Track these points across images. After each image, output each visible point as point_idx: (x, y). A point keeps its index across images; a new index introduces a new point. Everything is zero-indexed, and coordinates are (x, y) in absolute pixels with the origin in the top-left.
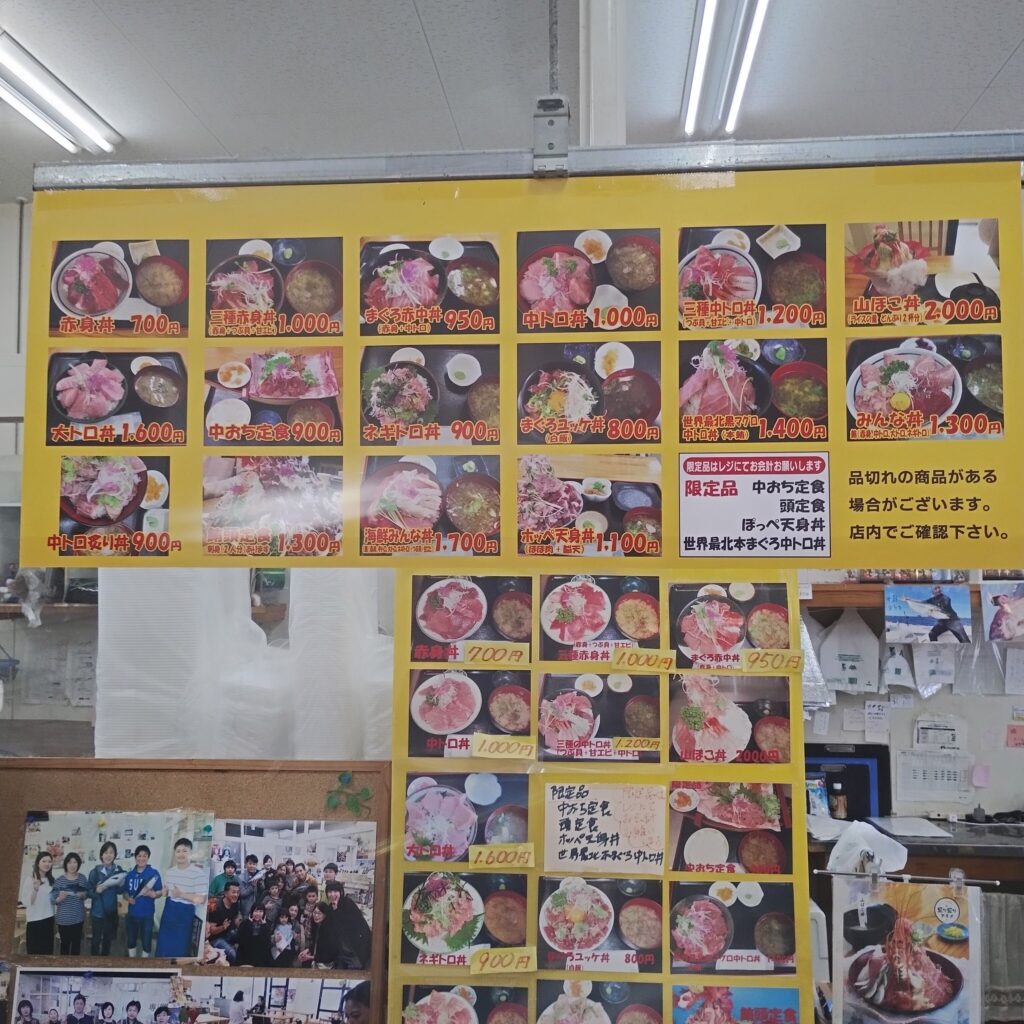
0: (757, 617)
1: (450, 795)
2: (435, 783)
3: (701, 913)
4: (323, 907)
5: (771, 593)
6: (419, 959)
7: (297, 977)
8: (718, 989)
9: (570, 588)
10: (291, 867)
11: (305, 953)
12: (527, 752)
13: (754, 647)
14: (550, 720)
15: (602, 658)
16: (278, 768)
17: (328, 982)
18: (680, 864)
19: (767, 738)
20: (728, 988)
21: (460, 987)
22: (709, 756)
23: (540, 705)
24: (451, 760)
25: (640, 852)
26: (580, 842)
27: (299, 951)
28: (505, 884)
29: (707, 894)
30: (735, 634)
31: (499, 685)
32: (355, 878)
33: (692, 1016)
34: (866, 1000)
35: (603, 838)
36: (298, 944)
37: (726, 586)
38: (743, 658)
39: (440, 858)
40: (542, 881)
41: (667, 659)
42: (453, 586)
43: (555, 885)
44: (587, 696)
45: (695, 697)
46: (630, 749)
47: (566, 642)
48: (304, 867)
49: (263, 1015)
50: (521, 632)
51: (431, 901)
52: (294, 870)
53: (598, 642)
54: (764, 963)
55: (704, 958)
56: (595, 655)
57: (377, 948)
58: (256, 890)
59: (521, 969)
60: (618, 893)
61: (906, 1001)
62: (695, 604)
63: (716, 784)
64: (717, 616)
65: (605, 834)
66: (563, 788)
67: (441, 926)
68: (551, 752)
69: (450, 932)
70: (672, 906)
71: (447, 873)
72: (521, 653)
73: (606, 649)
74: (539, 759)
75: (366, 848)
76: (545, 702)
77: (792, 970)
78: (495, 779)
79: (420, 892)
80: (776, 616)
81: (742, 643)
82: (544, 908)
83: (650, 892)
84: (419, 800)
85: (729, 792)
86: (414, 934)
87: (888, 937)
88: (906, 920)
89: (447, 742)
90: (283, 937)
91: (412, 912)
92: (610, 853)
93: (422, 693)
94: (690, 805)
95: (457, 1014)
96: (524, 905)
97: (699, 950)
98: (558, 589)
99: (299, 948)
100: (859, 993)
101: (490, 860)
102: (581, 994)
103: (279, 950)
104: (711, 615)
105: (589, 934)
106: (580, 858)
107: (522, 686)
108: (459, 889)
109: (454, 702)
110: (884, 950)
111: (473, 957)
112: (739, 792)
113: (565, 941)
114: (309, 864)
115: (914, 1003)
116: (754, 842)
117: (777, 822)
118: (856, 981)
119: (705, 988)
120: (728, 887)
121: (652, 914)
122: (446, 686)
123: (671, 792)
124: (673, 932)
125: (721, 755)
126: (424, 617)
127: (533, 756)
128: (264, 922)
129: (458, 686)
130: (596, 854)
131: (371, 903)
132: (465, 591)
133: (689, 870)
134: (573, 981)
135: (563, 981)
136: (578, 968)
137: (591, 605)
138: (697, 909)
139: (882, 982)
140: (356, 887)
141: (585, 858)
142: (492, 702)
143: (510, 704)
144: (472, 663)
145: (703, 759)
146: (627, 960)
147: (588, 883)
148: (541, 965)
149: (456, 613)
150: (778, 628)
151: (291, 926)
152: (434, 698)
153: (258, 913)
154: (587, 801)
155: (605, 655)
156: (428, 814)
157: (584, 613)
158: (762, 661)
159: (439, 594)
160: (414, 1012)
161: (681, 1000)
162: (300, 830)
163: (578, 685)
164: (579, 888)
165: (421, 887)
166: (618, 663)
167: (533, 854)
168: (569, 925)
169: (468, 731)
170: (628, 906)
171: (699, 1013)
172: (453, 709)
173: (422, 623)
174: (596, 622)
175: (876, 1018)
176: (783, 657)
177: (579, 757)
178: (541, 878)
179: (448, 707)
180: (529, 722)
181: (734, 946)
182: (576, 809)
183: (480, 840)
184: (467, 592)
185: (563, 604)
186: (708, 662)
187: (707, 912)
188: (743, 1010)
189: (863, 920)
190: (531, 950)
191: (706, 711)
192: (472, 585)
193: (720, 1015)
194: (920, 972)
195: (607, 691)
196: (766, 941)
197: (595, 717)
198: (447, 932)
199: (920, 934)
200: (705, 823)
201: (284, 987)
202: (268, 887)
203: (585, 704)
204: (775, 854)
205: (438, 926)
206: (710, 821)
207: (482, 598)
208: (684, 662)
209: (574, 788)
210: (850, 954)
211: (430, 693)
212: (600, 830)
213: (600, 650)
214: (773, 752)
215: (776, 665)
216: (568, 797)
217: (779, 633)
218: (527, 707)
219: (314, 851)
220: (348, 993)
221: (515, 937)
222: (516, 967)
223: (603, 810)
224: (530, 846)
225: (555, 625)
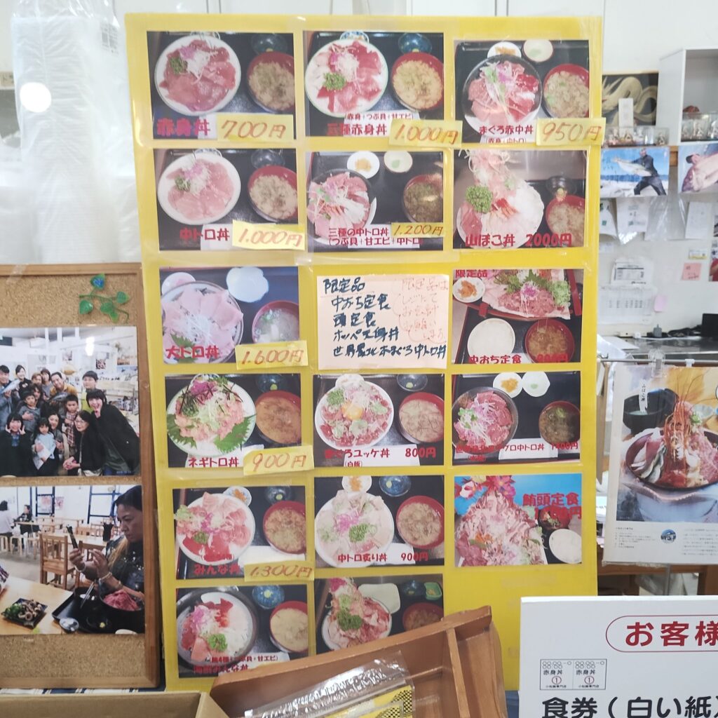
0: (554, 81)
1: (210, 292)
2: (193, 279)
3: (485, 405)
4: (85, 415)
5: (571, 51)
6: (188, 463)
7: (63, 484)
8: (501, 477)
9: (339, 47)
10: (46, 377)
11: (70, 462)
12: (295, 242)
13: (549, 116)
14: (320, 205)
15: (378, 132)
16: (21, 273)
17: (98, 488)
18: (463, 356)
19: (560, 219)
20: (510, 476)
21: (234, 488)
22: (497, 241)
23: (308, 189)
24: (210, 253)
25: (420, 346)
26: (356, 338)
27: (63, 459)
28: (277, 384)
29: (491, 385)
30: (529, 101)
31: (259, 166)
32: (117, 385)
33: (474, 505)
34: (641, 480)
35: (381, 333)
36: (62, 453)
37: (520, 44)
38: (538, 130)
39: (205, 360)
40: (316, 379)
41: (451, 132)
42: (197, 45)
43: (331, 383)
44: (362, 177)
45: (482, 175)
46: (410, 236)
47: (337, 113)
48: (61, 376)
49: (30, 523)
50: (283, 102)
51: (197, 405)
52: (50, 379)
53: (373, 113)
54: (550, 451)
55: (486, 448)
56: (369, 129)
57: (144, 453)
58: (10, 400)
59: (297, 468)
60: (397, 388)
61: (682, 479)
62: (485, 65)
63: (502, 271)
64: (510, 80)
65: (384, 329)
66: (336, 280)
67: (210, 429)
68: (323, 241)
69: (219, 435)
70: (454, 398)
71: (213, 376)
72: (284, 128)
73: (381, 122)
74: (309, 250)
75: (127, 354)
76: (313, 184)
77: (576, 456)
78: (260, 273)
79: (184, 395)
80: (576, 79)
81: (537, 111)
82: (319, 406)
83: (431, 386)
84: (176, 298)
85: (516, 279)
86: (181, 439)
87: (667, 420)
88: (686, 403)
89: (203, 233)
90: (45, 447)
91: (177, 417)
92: (389, 348)
93: (170, 177)
94: (475, 294)
95: (232, 515)
96: (298, 404)
97: (482, 441)
98: (325, 49)
99: (63, 457)
100: (635, 473)
101: (260, 359)
102: (361, 489)
103: (42, 459)
104: (503, 78)
105: (368, 430)
106: (356, 354)
107: (286, 166)
108: (227, 392)
109: (208, 187)
110: (662, 433)
111: (246, 458)
112: (528, 279)
113: (342, 439)
114: (66, 373)
115: (688, 481)
116: (542, 331)
117: (567, 310)
118: (632, 463)
119: (488, 477)
120: (514, 378)
121: (434, 408)
122: (197, 167)
123: (454, 282)
124: (455, 426)
125: (509, 240)
126: (165, 84)
127: (302, 247)
128: (23, 432)
129: (212, 168)
130: (373, 351)
131: (136, 409)
132: (213, 51)
133: (473, 362)
134: (352, 477)
135: (342, 478)
136: (357, 464)
137: (365, 69)
138: (480, 401)
139: (658, 462)
140: (120, 394)
141: (362, 354)
142: (252, 186)
143: (274, 188)
144: (227, 140)
145: (490, 245)
146: (408, 453)
147: (365, 379)
148: (319, 462)
149: (204, 79)
150: (577, 94)
151: (52, 435)
152: (185, 182)
153: (15, 424)
154: (363, 294)
155: (382, 129)
156: (187, 313)
157: (356, 79)
158: (558, 132)
159: (182, 55)
160: (185, 514)
161: (463, 489)
162: (53, 337)
163: (351, 164)
164: (356, 385)
165: (184, 390)
166: (396, 138)
167: (306, 352)
168: (347, 422)
169: (226, 219)
170: (408, 401)
171: (481, 501)
172: (208, 195)
173: (163, 92)
174: (370, 88)
175: (651, 496)
176: (581, 127)
177: (354, 246)
178: (315, 377)
179: (202, 192)
180: (297, 209)
181: (517, 436)
182: (351, 303)
183: (247, 338)
184: (216, 53)
185: (332, 67)
186: (497, 134)
187: (490, 404)
188: (526, 497)
189: (643, 405)
190: (307, 449)
191: (494, 192)
192: (221, 44)
193: (502, 502)
194: (697, 452)
195: (384, 171)
196: (550, 429)
197: (371, 201)
198: (216, 435)
199: (699, 415)
200: (491, 313)
201: (51, 495)
202: (23, 397)
203: (359, 186)
204: (564, 342)
205: (206, 430)
206: (495, 310)
207: (233, 60)
208: (470, 135)
209: (349, 281)
210: (628, 438)
211: (180, 176)
212: (379, 325)
213: (375, 123)
214: (566, 235)
215: (573, 137)
216: (342, 290)
217: (578, 99)
218: (292, 191)
219: (70, 360)
220: (119, 498)
221: (289, 437)
222: (292, 467)
223: (381, 303)
224: (303, 344)
225: (323, 92)
